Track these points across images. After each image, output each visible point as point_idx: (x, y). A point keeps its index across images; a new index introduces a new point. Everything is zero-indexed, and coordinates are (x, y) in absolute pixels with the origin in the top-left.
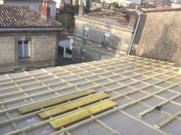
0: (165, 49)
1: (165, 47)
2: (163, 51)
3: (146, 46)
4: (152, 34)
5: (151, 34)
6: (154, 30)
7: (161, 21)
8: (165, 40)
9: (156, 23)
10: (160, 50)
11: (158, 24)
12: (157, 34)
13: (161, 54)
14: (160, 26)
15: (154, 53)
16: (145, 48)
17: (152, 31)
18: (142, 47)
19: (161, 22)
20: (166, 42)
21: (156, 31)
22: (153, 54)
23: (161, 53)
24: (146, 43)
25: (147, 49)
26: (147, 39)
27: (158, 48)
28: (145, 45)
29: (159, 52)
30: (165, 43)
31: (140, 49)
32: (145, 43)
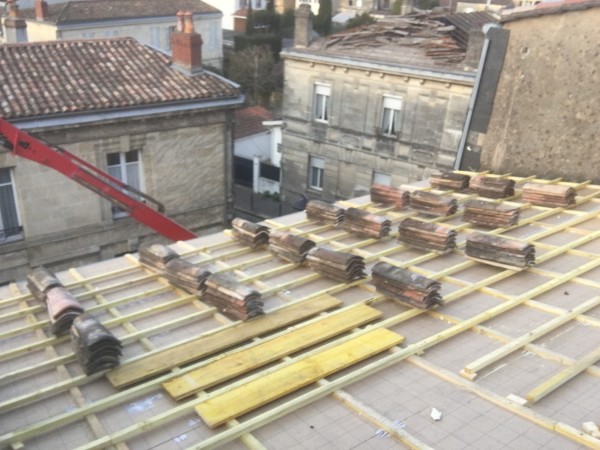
0: (575, 139)
1: (575, 135)
2: (569, 147)
3: (512, 134)
4: (531, 92)
5: (527, 93)
6: (537, 78)
7: (559, 45)
8: (574, 109)
9: (541, 54)
10: (560, 144)
11: (548, 59)
12: (548, 93)
13: (562, 160)
14: (557, 63)
15: (542, 155)
16: (511, 143)
17: (530, 84)
18: (499, 140)
19: (559, 49)
20: (579, 116)
21: (543, 82)
22: (538, 160)
23: (563, 157)
24: (511, 125)
25: (517, 147)
26: (515, 113)
27: (552, 138)
28: (509, 132)
29: (558, 150)
30: (574, 119)
31: (495, 148)
32: (507, 124)
